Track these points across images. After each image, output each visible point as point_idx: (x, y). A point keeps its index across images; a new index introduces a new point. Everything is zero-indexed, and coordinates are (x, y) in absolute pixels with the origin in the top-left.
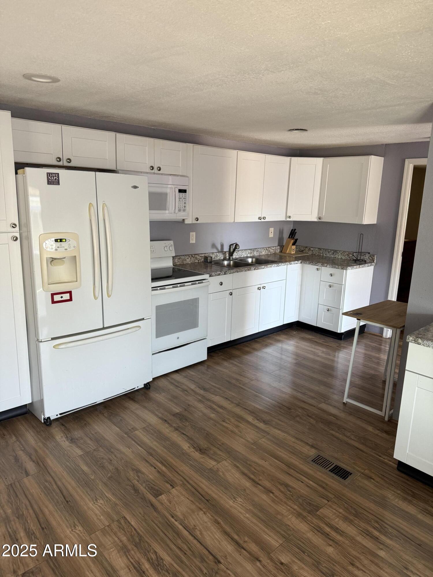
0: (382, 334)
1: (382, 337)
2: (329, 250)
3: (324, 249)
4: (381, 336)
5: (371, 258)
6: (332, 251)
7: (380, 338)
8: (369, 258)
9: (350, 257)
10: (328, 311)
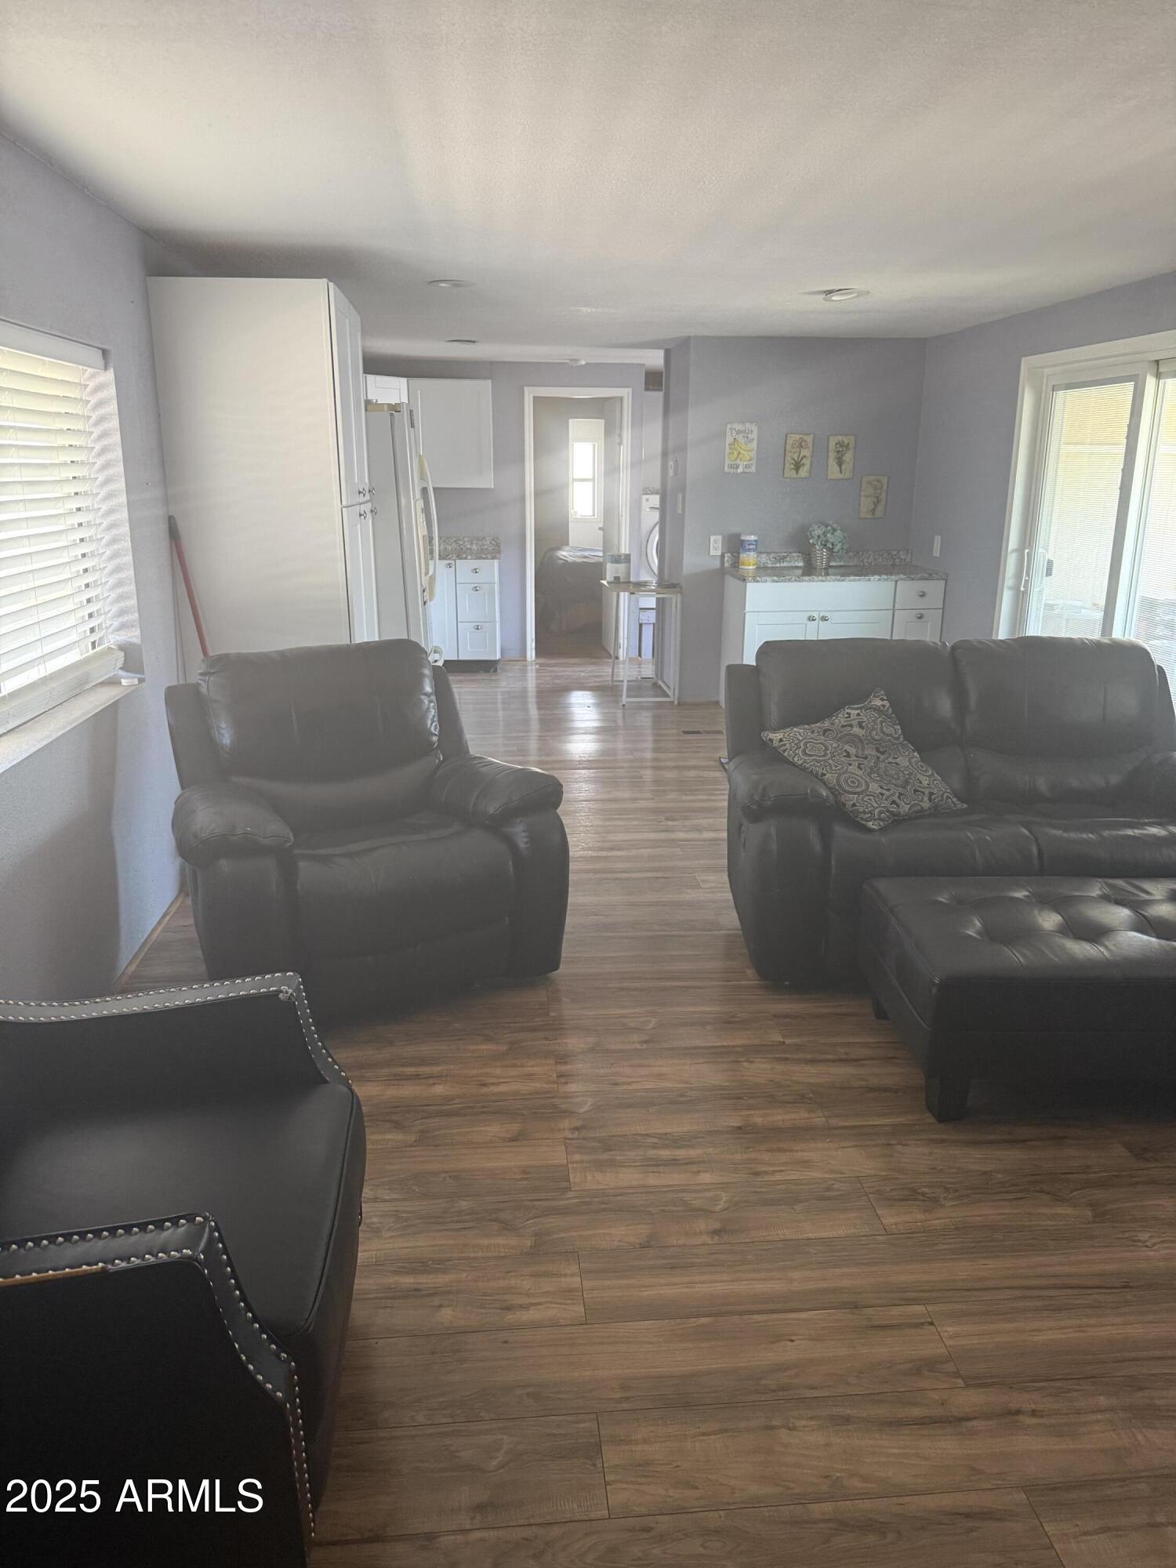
0: (526, 657)
4: (525, 659)
5: (494, 543)
7: (526, 662)
10: (478, 629)
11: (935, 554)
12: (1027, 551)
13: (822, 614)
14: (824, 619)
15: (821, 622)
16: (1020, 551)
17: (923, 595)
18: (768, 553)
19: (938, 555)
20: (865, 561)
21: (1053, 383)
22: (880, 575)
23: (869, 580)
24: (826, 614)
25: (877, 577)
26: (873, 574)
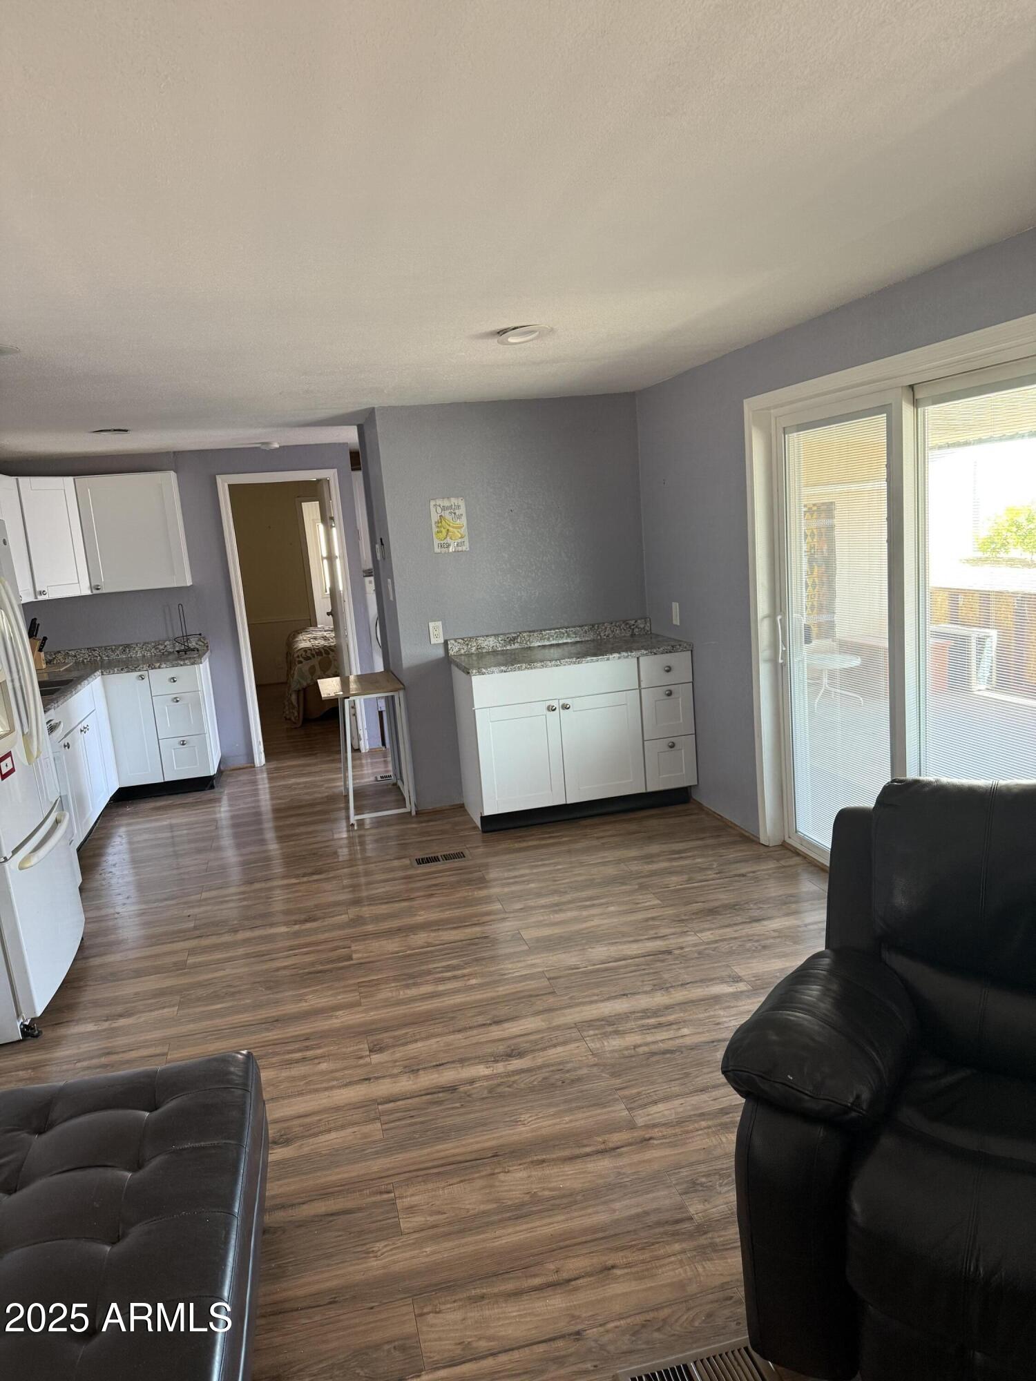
0: (254, 763)
1: (254, 767)
2: (114, 647)
3: (102, 647)
4: (252, 765)
5: (201, 643)
6: (121, 648)
7: (253, 769)
8: (197, 644)
9: (160, 651)
10: (183, 744)
11: (674, 622)
12: (779, 618)
13: (562, 702)
14: (565, 707)
15: (561, 710)
16: (772, 616)
17: (669, 670)
18: (496, 636)
19: (679, 624)
20: (602, 634)
21: (784, 426)
22: (620, 653)
23: (608, 659)
24: (566, 702)
25: (616, 655)
26: (612, 651)
